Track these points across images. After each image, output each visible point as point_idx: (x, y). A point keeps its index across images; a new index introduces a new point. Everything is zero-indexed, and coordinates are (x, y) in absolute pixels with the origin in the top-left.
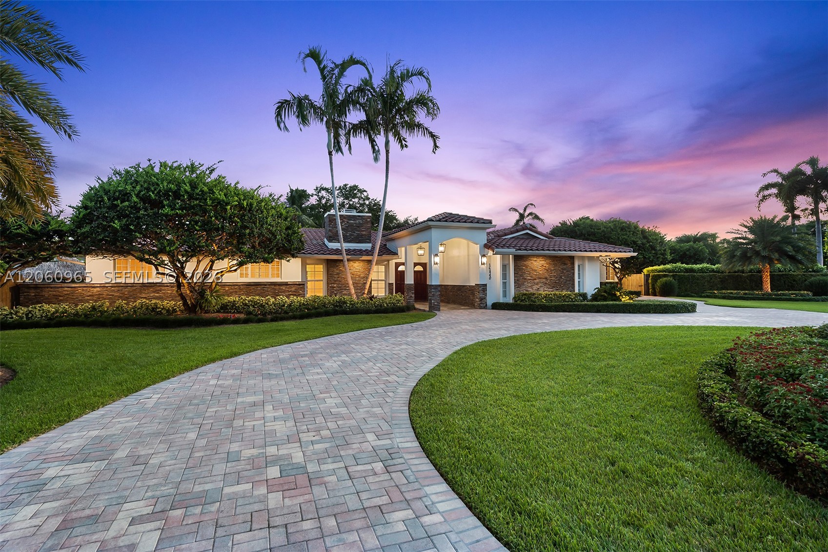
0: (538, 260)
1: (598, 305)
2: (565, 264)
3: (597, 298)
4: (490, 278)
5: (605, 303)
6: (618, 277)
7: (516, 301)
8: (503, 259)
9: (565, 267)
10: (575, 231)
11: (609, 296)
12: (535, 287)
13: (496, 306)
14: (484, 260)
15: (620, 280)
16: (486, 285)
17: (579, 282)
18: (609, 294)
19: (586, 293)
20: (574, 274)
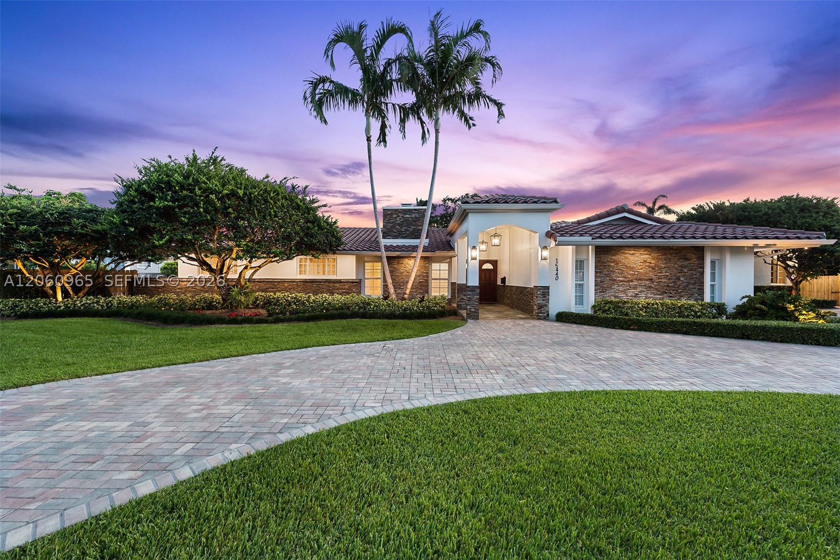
0: (638, 253)
1: (745, 326)
2: (686, 259)
3: (745, 312)
4: (557, 278)
5: (760, 323)
6: (792, 280)
7: (595, 312)
8: (577, 252)
9: (686, 263)
10: (717, 216)
11: (772, 311)
12: (631, 292)
13: (564, 318)
14: (546, 253)
15: (797, 283)
16: (548, 288)
17: (712, 286)
18: (771, 306)
19: (724, 304)
20: (702, 274)
